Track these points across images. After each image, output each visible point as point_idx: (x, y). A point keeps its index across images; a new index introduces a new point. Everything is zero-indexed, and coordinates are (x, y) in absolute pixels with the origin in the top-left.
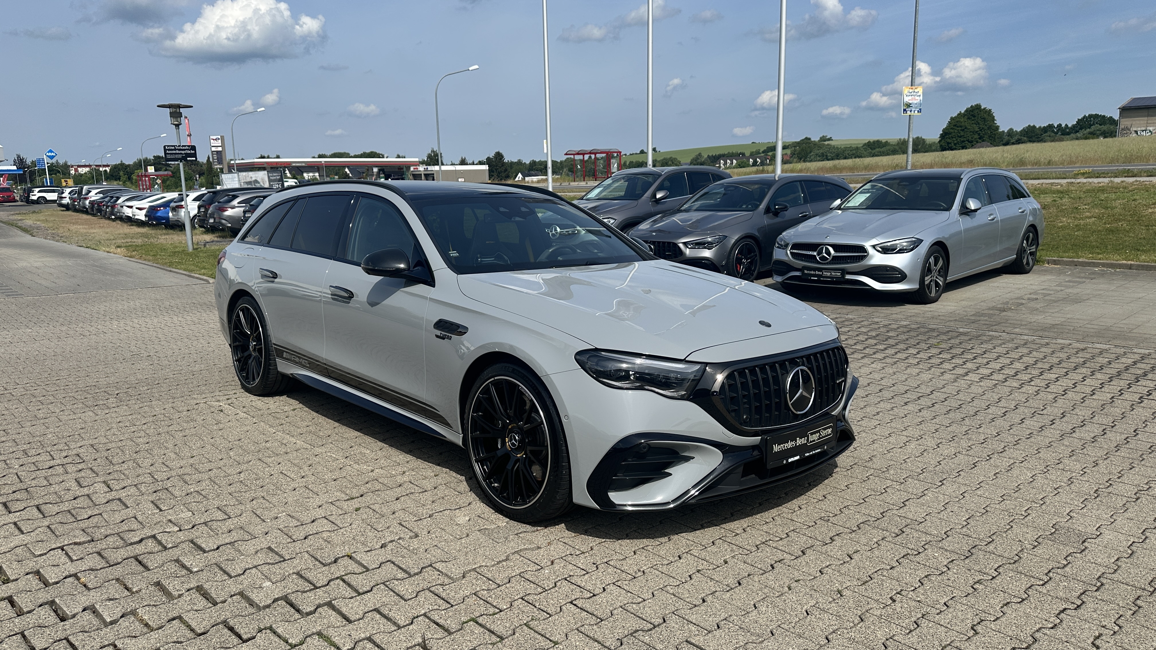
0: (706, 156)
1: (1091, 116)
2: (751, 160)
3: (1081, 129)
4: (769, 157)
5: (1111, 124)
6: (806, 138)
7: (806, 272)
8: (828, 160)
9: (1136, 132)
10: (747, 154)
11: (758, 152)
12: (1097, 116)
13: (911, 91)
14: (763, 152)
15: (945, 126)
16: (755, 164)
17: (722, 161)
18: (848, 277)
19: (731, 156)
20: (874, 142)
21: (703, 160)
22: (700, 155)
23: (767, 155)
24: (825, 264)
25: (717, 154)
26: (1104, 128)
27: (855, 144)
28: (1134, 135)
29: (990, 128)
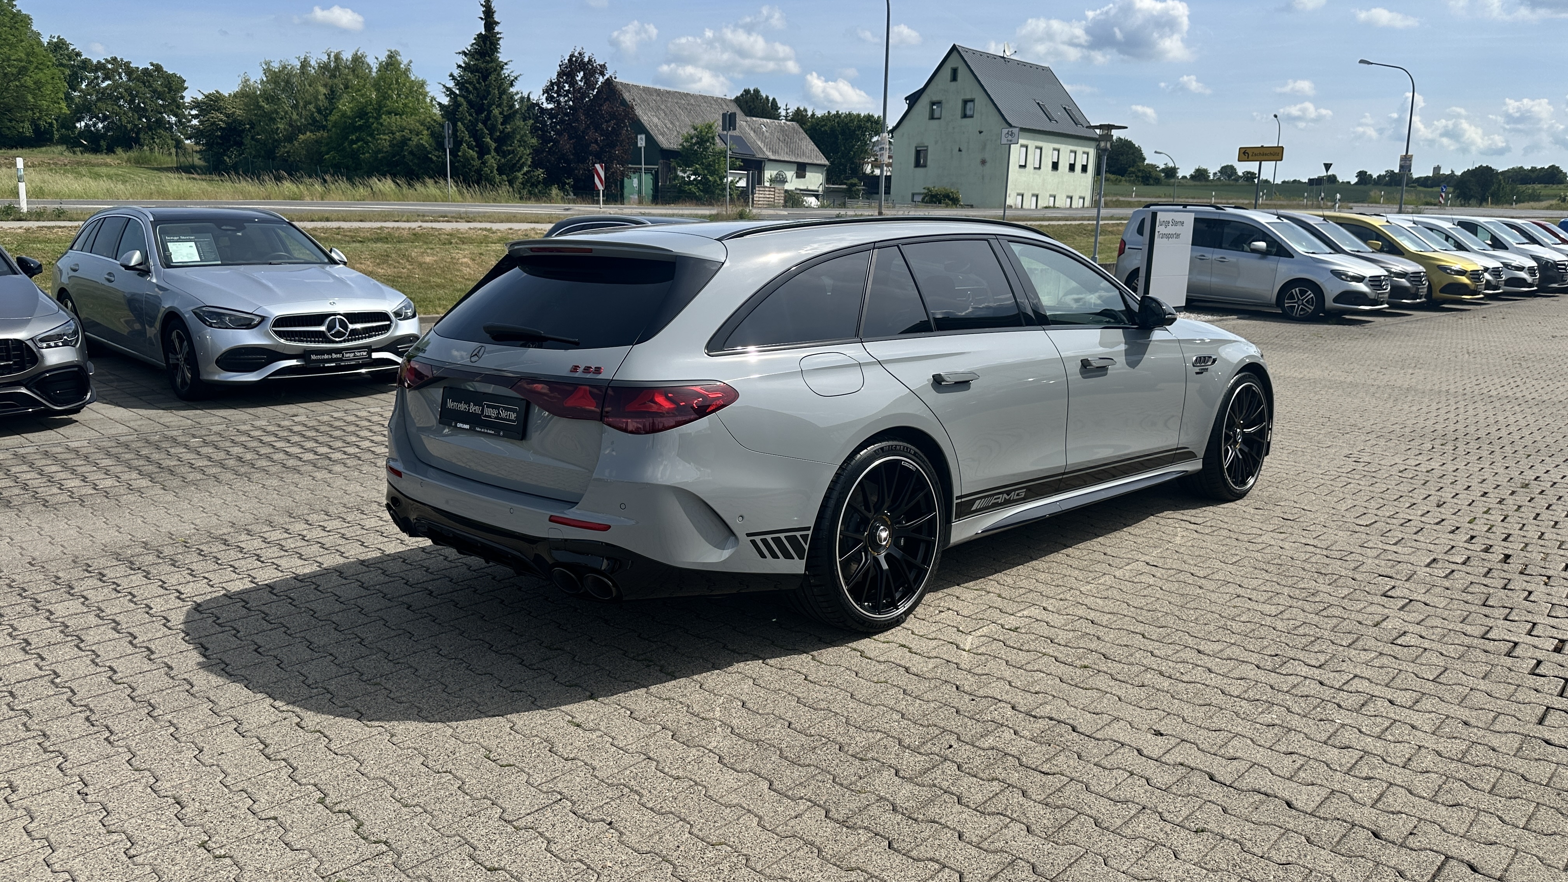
7: (313, 357)
18: (375, 355)
24: (341, 342)
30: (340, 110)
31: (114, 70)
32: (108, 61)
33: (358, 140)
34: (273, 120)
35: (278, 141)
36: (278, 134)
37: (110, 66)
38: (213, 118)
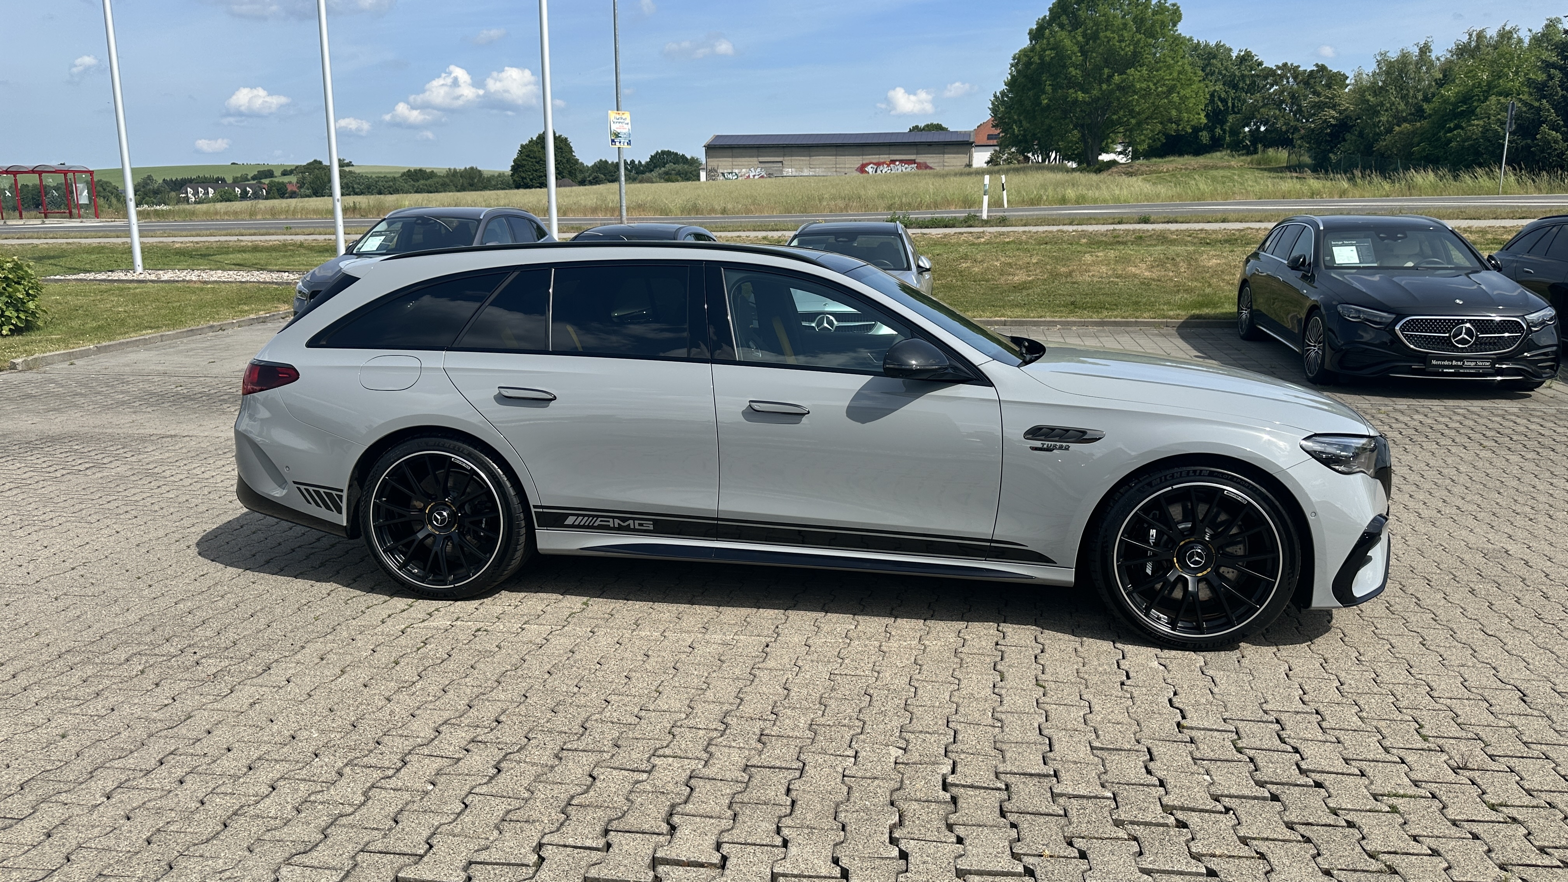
0: (161, 181)
1: (663, 152)
2: (237, 189)
3: (655, 167)
4: (266, 187)
5: (684, 163)
6: (315, 161)
8: (356, 194)
9: (723, 174)
10: (229, 180)
11: (245, 178)
12: (669, 153)
13: (618, 116)
14: (253, 178)
15: (516, 157)
16: (244, 196)
17: (189, 189)
19: (204, 182)
20: (415, 171)
21: (156, 186)
22: (149, 177)
23: (261, 183)
25: (179, 178)
26: (679, 167)
27: (390, 173)
28: (722, 178)
29: (568, 161)
30: (1442, 96)
31: (1281, 77)
32: (1278, 67)
33: (1457, 127)
34: (1377, 113)
35: (1379, 134)
36: (1379, 128)
37: (1279, 72)
38: (1325, 115)
